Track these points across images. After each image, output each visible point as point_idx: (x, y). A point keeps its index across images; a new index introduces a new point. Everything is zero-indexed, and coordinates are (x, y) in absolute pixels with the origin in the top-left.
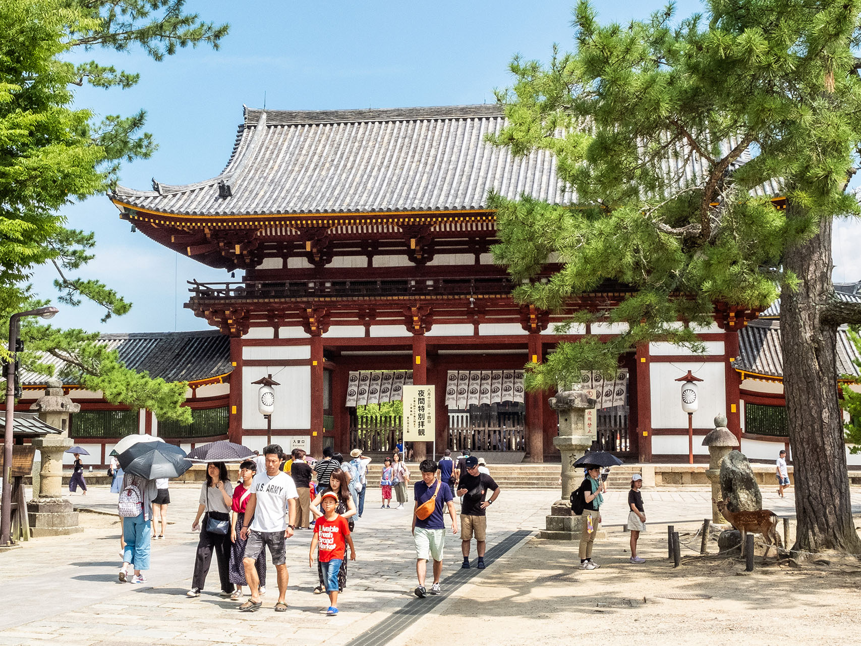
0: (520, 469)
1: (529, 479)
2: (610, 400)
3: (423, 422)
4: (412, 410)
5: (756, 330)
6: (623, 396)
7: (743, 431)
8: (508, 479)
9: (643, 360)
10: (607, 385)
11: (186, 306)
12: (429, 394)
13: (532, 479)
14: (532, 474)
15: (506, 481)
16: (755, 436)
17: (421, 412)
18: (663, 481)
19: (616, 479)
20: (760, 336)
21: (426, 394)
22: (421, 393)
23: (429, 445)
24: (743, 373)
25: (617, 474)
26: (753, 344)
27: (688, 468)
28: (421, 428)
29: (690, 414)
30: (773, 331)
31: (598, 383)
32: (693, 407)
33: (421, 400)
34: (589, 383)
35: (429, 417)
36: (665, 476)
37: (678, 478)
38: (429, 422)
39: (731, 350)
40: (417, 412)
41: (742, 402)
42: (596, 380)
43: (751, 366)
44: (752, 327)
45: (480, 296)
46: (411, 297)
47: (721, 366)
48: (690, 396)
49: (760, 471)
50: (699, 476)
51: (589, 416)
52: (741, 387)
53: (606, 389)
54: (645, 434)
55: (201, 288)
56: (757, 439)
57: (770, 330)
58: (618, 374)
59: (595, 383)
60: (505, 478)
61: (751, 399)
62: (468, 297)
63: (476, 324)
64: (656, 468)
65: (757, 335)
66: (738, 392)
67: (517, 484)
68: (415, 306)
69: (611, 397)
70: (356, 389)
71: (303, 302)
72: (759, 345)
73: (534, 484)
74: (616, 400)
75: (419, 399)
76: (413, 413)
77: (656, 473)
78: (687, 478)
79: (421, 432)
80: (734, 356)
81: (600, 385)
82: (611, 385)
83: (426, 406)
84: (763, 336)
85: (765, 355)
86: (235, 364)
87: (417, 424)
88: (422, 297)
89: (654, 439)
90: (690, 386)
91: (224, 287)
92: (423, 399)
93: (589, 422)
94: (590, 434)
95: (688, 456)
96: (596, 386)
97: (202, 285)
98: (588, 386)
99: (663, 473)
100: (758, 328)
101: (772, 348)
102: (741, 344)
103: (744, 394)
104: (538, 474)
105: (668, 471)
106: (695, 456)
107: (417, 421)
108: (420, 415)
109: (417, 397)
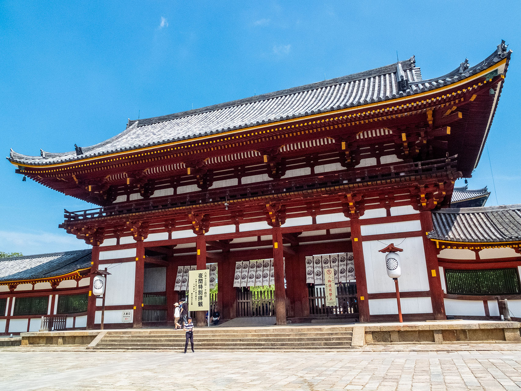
0: (255, 331)
1: (259, 340)
2: (344, 276)
3: (201, 297)
4: (195, 288)
5: (447, 216)
6: (353, 273)
7: (445, 292)
8: (242, 340)
9: (356, 240)
10: (341, 265)
11: (60, 226)
12: (206, 276)
13: (261, 340)
14: (263, 335)
15: (241, 343)
16: (456, 296)
17: (200, 289)
18: (374, 339)
19: (330, 339)
20: (451, 219)
21: (203, 276)
22: (201, 275)
23: (205, 313)
24: (437, 242)
25: (332, 334)
26: (446, 223)
27: (395, 327)
28: (200, 301)
29: (395, 279)
30: (461, 215)
31: (334, 264)
32: (397, 272)
33: (201, 281)
34: (329, 264)
35: (205, 293)
36: (376, 335)
37: (387, 336)
38: (205, 296)
39: (426, 227)
40: (198, 290)
41: (441, 269)
42: (333, 262)
43: (444, 236)
44: (444, 214)
45: (231, 201)
46: (188, 207)
47: (419, 240)
48: (393, 263)
49: (463, 328)
50: (406, 334)
51: (330, 288)
52: (438, 256)
53: (340, 268)
54: (362, 298)
55: (72, 215)
56: (458, 298)
57: (458, 214)
58: (348, 256)
59: (332, 264)
60: (240, 340)
61: (449, 265)
62: (223, 202)
63: (237, 224)
64: (366, 328)
65: (449, 219)
66: (437, 260)
67: (248, 345)
68: (191, 213)
69: (345, 274)
70: (181, 278)
71: (124, 218)
72: (451, 224)
73: (261, 345)
74: (349, 276)
75: (199, 280)
76: (195, 290)
77: (366, 333)
78: (395, 336)
79: (200, 304)
80: (429, 230)
81: (336, 265)
82: (344, 265)
83: (203, 284)
84: (453, 218)
85: (456, 229)
86: (92, 263)
87: (198, 298)
88: (194, 206)
89: (371, 302)
90: (392, 255)
91: (82, 213)
92: (202, 280)
93: (330, 292)
94: (331, 301)
95: (398, 315)
96: (334, 266)
97: (73, 213)
98: (328, 267)
99: (373, 333)
100: (449, 214)
101: (462, 226)
102: (436, 223)
103: (442, 262)
104: (267, 335)
105: (377, 330)
106: (404, 315)
107: (198, 296)
108: (199, 291)
109: (198, 278)
